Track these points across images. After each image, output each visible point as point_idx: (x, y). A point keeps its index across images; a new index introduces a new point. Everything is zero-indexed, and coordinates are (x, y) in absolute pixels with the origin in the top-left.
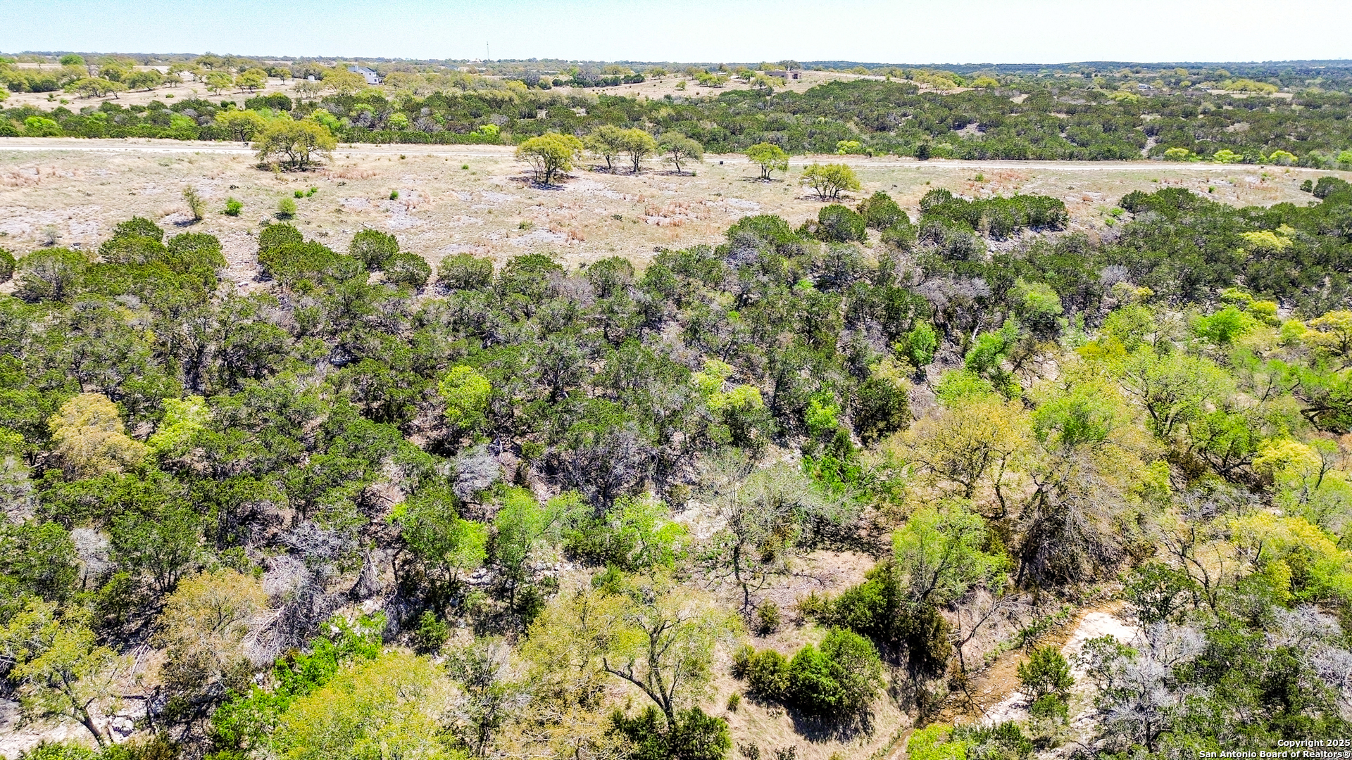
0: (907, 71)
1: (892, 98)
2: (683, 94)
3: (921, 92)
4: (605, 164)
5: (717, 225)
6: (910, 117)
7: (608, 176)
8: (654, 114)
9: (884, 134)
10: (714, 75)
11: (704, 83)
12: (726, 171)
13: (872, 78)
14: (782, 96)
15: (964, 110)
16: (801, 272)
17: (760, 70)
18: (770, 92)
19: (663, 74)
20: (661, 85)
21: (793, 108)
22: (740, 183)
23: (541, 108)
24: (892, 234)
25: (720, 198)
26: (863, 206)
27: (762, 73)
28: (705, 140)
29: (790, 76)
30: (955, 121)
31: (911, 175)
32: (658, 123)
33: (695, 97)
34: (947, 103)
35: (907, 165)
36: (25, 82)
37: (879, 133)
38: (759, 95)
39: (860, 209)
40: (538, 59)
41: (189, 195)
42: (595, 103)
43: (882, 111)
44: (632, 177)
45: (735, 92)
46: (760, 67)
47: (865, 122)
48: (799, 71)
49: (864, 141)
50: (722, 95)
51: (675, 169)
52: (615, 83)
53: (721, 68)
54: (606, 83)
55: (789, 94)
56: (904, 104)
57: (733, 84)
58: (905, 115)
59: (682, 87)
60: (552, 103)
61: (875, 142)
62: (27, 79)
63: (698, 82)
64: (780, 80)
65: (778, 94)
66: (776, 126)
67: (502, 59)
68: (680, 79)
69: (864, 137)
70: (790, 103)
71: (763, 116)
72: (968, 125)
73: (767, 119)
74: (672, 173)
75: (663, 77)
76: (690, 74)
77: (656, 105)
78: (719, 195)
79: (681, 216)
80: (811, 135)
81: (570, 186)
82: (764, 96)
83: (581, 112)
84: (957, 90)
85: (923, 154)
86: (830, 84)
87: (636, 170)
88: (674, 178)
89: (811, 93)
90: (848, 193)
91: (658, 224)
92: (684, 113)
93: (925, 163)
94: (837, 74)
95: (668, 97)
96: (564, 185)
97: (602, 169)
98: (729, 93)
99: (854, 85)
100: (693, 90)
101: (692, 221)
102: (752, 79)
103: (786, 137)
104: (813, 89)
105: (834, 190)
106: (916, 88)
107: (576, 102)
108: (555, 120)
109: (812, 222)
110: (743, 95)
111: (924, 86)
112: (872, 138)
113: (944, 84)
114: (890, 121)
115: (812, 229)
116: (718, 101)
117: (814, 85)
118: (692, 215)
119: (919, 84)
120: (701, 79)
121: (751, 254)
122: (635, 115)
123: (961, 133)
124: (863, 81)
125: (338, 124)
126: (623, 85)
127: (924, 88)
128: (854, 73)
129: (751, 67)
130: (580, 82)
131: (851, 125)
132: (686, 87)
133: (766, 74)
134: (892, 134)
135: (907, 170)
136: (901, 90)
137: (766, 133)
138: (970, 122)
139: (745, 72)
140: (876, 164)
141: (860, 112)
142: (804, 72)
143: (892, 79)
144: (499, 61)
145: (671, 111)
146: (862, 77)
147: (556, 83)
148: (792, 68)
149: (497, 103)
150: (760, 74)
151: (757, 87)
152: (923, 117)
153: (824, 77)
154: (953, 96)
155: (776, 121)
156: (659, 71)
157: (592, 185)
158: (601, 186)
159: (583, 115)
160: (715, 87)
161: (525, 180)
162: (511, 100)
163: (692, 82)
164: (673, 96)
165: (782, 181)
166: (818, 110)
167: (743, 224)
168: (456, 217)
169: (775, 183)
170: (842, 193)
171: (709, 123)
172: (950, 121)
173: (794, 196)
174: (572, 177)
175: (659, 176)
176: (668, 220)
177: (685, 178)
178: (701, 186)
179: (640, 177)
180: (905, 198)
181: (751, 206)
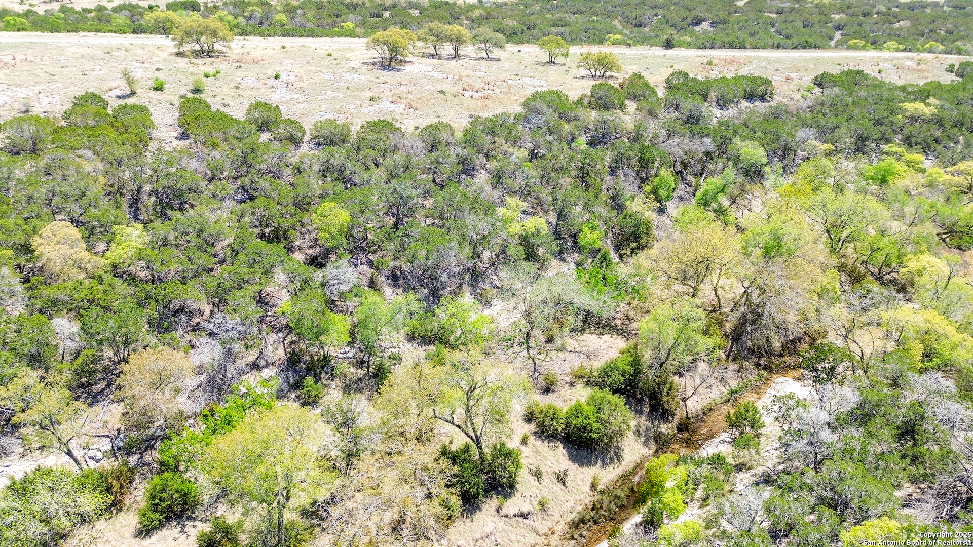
4: (433, 52)
5: (516, 98)
6: (660, 17)
7: (435, 61)
8: (470, 14)
9: (641, 29)
12: (522, 57)
15: (700, 12)
16: (577, 133)
21: (574, 9)
22: (533, 66)
23: (385, 10)
24: (644, 104)
25: (518, 78)
26: (624, 83)
28: (508, 33)
30: (694, 19)
31: (659, 60)
32: (473, 21)
34: (688, 6)
35: (656, 53)
37: (636, 29)
39: (621, 86)
41: (126, 75)
42: (426, 6)
43: (639, 12)
44: (453, 62)
47: (627, 21)
49: (626, 35)
51: (484, 55)
56: (656, 7)
58: (656, 15)
60: (394, 6)
61: (633, 35)
66: (560, 23)
69: (625, 31)
70: (571, 6)
71: (551, 16)
72: (703, 23)
73: (554, 18)
74: (483, 58)
77: (472, 8)
78: (518, 75)
79: (489, 91)
80: (587, 30)
81: (407, 68)
85: (669, 45)
87: (456, 56)
88: (484, 62)
90: (613, 74)
91: (472, 97)
92: (492, 13)
93: (670, 52)
95: (480, 1)
96: (403, 68)
97: (431, 56)
101: (497, 95)
103: (568, 32)
105: (602, 72)
107: (411, 5)
108: (396, 19)
109: (585, 96)
112: (631, 32)
114: (645, 20)
115: (586, 101)
116: (518, 4)
118: (497, 91)
121: (541, 120)
122: (456, 15)
123: (697, 29)
125: (235, 22)
131: (616, 23)
134: (647, 29)
135: (657, 57)
137: (553, 29)
138: (704, 20)
140: (634, 52)
141: (623, 13)
145: (482, 12)
149: (353, 6)
152: (669, 17)
155: (561, 20)
157: (424, 68)
158: (430, 68)
159: (417, 15)
161: (374, 64)
162: (364, 4)
165: (564, 65)
166: (592, 11)
167: (535, 97)
168: (323, 92)
169: (559, 66)
170: (608, 74)
171: (510, 21)
172: (689, 20)
173: (573, 76)
174: (409, 62)
175: (473, 61)
176: (479, 94)
177: (492, 63)
178: (504, 69)
179: (459, 62)
180: (655, 78)
181: (541, 84)
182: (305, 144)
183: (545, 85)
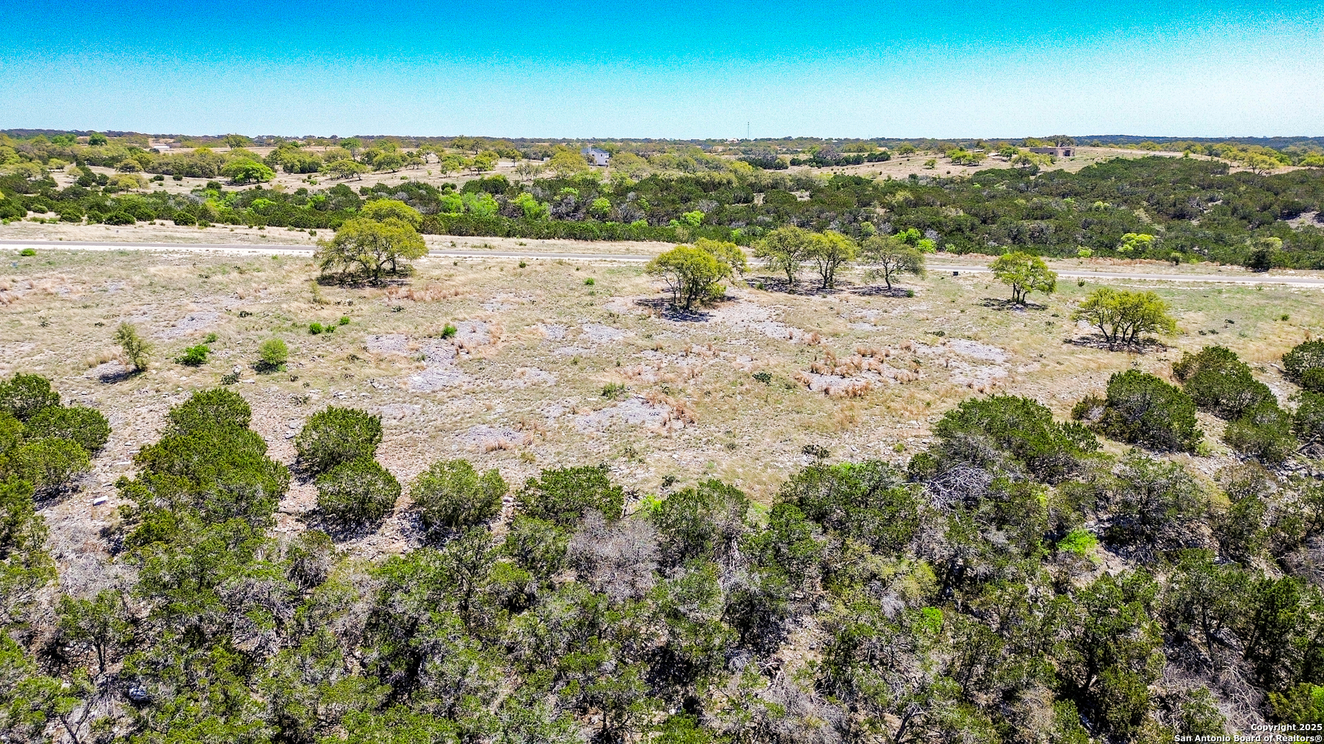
0: (1210, 145)
1: (1193, 179)
2: (931, 173)
3: (1232, 171)
4: (785, 276)
5: (928, 397)
6: (1219, 203)
7: (782, 296)
8: (888, 198)
9: (1184, 223)
10: (970, 153)
11: (957, 161)
12: (960, 288)
13: (1167, 154)
14: (1050, 176)
15: (1294, 196)
16: (1074, 516)
17: (1025, 145)
18: (1035, 171)
19: (912, 151)
20: (908, 163)
21: (1063, 189)
22: (977, 310)
23: (760, 191)
25: (942, 340)
26: (1185, 366)
27: (1027, 149)
28: (947, 230)
29: (1061, 155)
30: (1285, 207)
31: (1251, 300)
32: (892, 209)
33: (944, 176)
34: (1273, 186)
35: (1239, 281)
36: (298, 163)
37: (1177, 221)
38: (1021, 174)
39: (1180, 372)
40: (794, 137)
41: (125, 337)
42: (822, 186)
43: (1181, 194)
44: (817, 298)
45: (992, 171)
46: (1024, 143)
47: (1158, 208)
48: (1072, 147)
49: (1158, 233)
50: (977, 174)
51: (881, 283)
52: (858, 161)
53: (978, 144)
54: (847, 162)
55: (1060, 173)
56: (1210, 186)
57: (992, 162)
58: (1212, 200)
59: (931, 165)
60: (775, 186)
61: (1173, 234)
62: (299, 161)
63: (950, 160)
64: (1048, 158)
65: (1045, 173)
66: (1039, 213)
67: (759, 138)
68: (931, 156)
69: (1157, 227)
70: (1060, 185)
71: (1023, 201)
72: (1303, 215)
73: (1029, 205)
74: (878, 290)
75: (911, 155)
76: (942, 151)
77: (893, 187)
78: (941, 334)
79: (870, 375)
80: (1086, 225)
81: (719, 314)
82: (1027, 175)
83: (803, 196)
84: (1282, 169)
85: (1260, 263)
86: (1111, 162)
87: (827, 285)
88: (878, 300)
89: (1087, 173)
90: (1154, 335)
91: (826, 391)
92: (925, 197)
93: (1265, 277)
94: (1120, 150)
95: (913, 176)
96: (712, 312)
97: (780, 285)
98: (986, 172)
99: (1142, 163)
100: (944, 169)
101: (886, 386)
102: (1014, 156)
103: (1052, 227)
104: (1088, 167)
105: (1130, 331)
106: (1226, 166)
107: (802, 184)
108: (770, 206)
109: (1095, 402)
110: (1000, 174)
111: (1235, 164)
112: (1169, 229)
113: (1263, 161)
114: (1191, 206)
115: (1097, 414)
116: (971, 181)
117: (1091, 163)
118: (888, 372)
119: (1229, 163)
120: (954, 156)
121: (976, 480)
122: (866, 200)
123: (1293, 224)
124: (1154, 157)
125: (537, 209)
126: (866, 164)
127: (1236, 168)
128: (1141, 148)
129: (1015, 142)
130: (819, 162)
131: (1140, 213)
132: (936, 166)
133: (1031, 150)
134: (1195, 223)
135: (1243, 290)
136: (1205, 168)
137: (1025, 223)
138: (1305, 210)
139: (1006, 147)
140: (1190, 278)
141: (1152, 196)
142: (1077, 148)
143: (1192, 156)
144: (756, 140)
145: (909, 195)
146: (1152, 153)
147: (794, 163)
148: (1065, 143)
149: (714, 186)
150: (1024, 151)
151: (1020, 166)
152: (1238, 202)
153: (1102, 154)
154: (1278, 177)
155: (1041, 208)
156: (908, 148)
157: (754, 311)
158: (763, 314)
159: (807, 199)
160: (970, 165)
161: (656, 305)
162: (729, 182)
163: (945, 160)
164: (919, 175)
165: (1044, 308)
166: (1095, 193)
167: (965, 416)
168: (519, 370)
169: (1032, 312)
170: (1142, 335)
171: (953, 210)
172: (1276, 208)
173: (1063, 336)
174: (729, 299)
175: (856, 297)
176: (846, 383)
177: (895, 301)
178: (916, 315)
179: (830, 298)
180: (1252, 346)
181: (991, 356)
182: (395, 519)
183: (1000, 359)
